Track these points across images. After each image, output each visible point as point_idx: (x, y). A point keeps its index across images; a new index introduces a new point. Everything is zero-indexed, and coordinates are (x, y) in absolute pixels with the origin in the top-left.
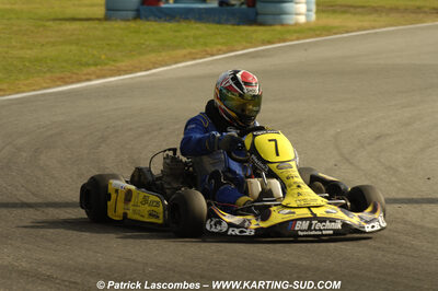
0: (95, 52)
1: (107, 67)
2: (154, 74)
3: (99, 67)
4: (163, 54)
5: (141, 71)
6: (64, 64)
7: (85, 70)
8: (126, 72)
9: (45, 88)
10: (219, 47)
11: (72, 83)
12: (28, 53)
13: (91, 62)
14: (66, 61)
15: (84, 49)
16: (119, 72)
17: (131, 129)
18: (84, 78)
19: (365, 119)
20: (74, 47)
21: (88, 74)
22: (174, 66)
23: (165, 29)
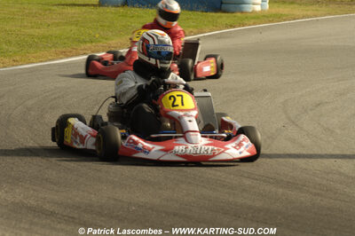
0: (91, 32)
3: (94, 44)
6: (66, 41)
9: (50, 60)
10: (191, 29)
11: (72, 56)
12: (37, 32)
13: (88, 39)
14: (68, 38)
15: (82, 29)
19: (308, 90)
20: (73, 27)
21: (85, 50)
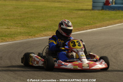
0: (89, 21)
1: (93, 25)
2: (108, 28)
3: (90, 25)
4: (111, 21)
5: (104, 27)
6: (79, 25)
7: (86, 26)
8: (99, 27)
11: (81, 31)
13: (88, 24)
14: (80, 23)
15: (85, 19)
16: (97, 27)
17: (101, 46)
18: (85, 29)
20: (82, 19)
21: (86, 28)
22: (115, 25)
23: (112, 13)
